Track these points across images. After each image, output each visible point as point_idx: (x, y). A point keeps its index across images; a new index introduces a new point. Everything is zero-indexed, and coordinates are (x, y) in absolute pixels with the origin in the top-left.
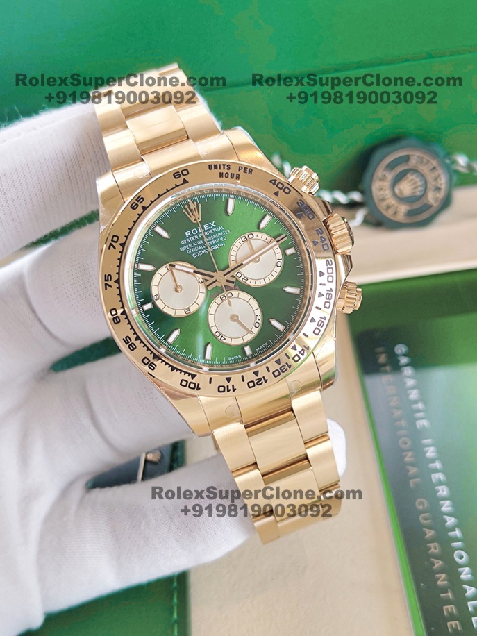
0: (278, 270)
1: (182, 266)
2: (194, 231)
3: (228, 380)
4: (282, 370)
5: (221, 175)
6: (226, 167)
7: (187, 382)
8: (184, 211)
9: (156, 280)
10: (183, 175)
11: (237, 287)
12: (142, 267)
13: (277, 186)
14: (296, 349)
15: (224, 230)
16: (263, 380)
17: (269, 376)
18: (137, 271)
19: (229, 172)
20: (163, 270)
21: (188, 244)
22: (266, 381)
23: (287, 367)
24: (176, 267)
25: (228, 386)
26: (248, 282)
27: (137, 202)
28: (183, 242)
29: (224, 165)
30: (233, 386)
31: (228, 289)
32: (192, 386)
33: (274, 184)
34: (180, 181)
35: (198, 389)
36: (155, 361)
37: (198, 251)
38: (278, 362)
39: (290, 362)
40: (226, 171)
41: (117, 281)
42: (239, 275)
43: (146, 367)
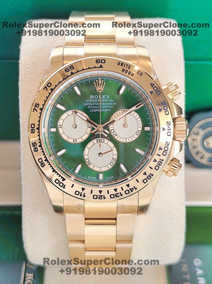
0: (136, 137)
1: (82, 114)
2: (96, 97)
3: (83, 189)
4: (116, 196)
5: (123, 70)
6: (128, 66)
7: (59, 181)
8: (95, 83)
9: (64, 116)
10: (102, 62)
11: (108, 138)
12: (59, 106)
13: (153, 88)
14: (129, 187)
15: (113, 102)
16: (103, 197)
17: (108, 196)
18: (54, 107)
19: (129, 70)
20: (70, 112)
21: (90, 102)
22: (104, 198)
23: (119, 195)
24: (78, 114)
25: (81, 193)
26: (116, 137)
27: (69, 68)
28: (87, 100)
29: (127, 65)
30: (84, 194)
31: (103, 136)
32: (61, 185)
33: (152, 86)
34: (99, 65)
35: (64, 188)
36: (46, 163)
37: (94, 109)
38: (116, 190)
39: (123, 192)
40: (127, 69)
41: (41, 109)
42: (112, 131)
43: (39, 164)
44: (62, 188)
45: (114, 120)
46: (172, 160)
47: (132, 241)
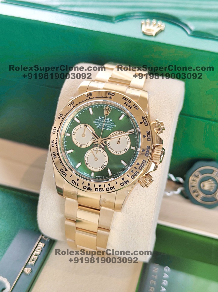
0: (124, 152)
1: (90, 128)
2: (103, 118)
3: (78, 180)
4: (100, 190)
5: (125, 103)
6: (129, 102)
7: (63, 171)
8: (104, 109)
9: (77, 127)
10: (112, 95)
11: (105, 149)
13: (143, 121)
14: (109, 186)
15: (114, 125)
16: (90, 189)
17: (93, 189)
18: (73, 119)
19: (129, 104)
20: (83, 125)
21: (97, 121)
22: (91, 190)
23: (102, 190)
24: (87, 127)
25: (76, 182)
26: (110, 149)
27: (89, 95)
28: (96, 120)
29: (129, 100)
30: (78, 183)
31: (100, 146)
32: (64, 173)
33: (143, 119)
34: (109, 96)
35: (65, 176)
36: (57, 156)
37: (99, 126)
38: (100, 186)
39: (105, 189)
40: (128, 103)
41: (63, 118)
42: (108, 145)
43: (53, 156)
44: (64, 176)
45: (111, 138)
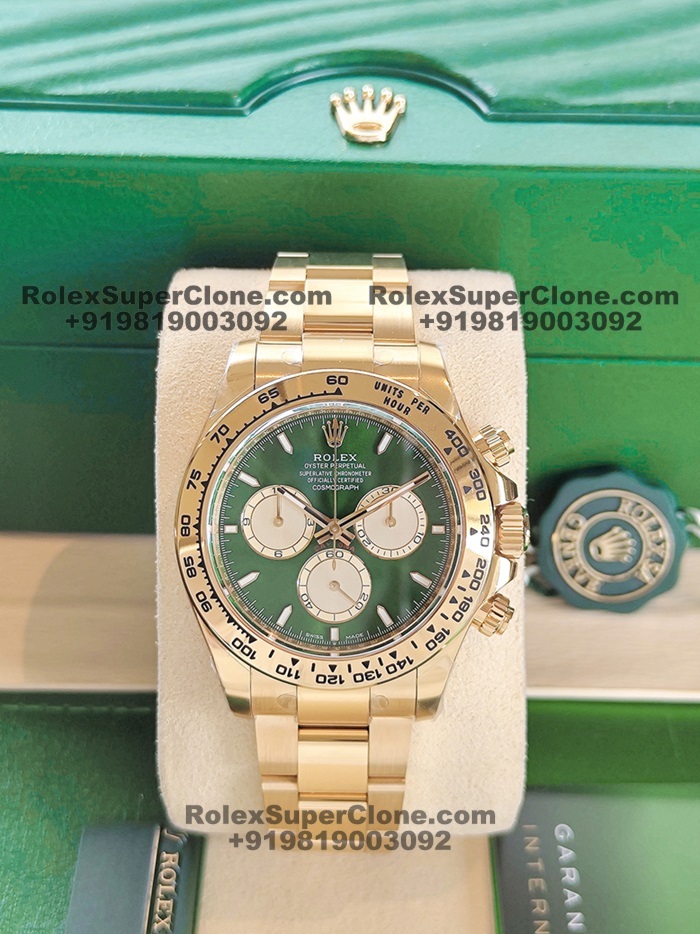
0: (414, 546)
1: (294, 496)
2: (327, 458)
3: (295, 662)
4: (367, 676)
5: (387, 401)
6: (397, 393)
7: (242, 643)
8: (324, 427)
9: (254, 500)
10: (339, 383)
11: (352, 549)
12: (243, 477)
13: (452, 441)
14: (395, 657)
15: (364, 470)
16: (338, 680)
17: (348, 677)
18: (234, 477)
19: (399, 401)
20: (268, 491)
21: (312, 470)
22: (341, 682)
23: (375, 675)
24: (286, 494)
25: (290, 670)
26: (369, 547)
27: (268, 395)
28: (307, 465)
29: (396, 389)
30: (297, 672)
31: (339, 544)
32: (246, 651)
33: (450, 437)
34: (332, 389)
35: (252, 658)
36: (213, 602)
37: (321, 484)
38: (366, 664)
39: (382, 670)
40: (395, 398)
41: (205, 484)
42: (361, 534)
43: (199, 605)
44: (247, 659)
45: (365, 511)
46: (493, 599)
47: (404, 778)
